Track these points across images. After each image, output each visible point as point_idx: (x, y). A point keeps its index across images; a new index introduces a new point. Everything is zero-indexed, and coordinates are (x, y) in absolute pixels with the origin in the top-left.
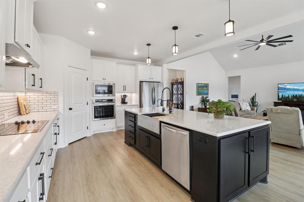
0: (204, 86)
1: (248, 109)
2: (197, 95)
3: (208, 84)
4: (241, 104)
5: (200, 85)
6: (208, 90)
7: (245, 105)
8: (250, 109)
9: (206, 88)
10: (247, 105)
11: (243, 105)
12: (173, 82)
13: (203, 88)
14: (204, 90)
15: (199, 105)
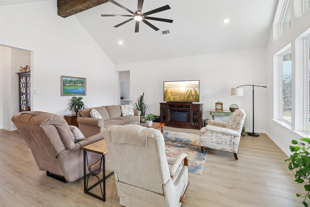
0: (77, 81)
1: (130, 113)
2: (62, 95)
3: (85, 79)
4: (122, 108)
5: (68, 79)
6: (85, 87)
7: (127, 109)
8: (133, 114)
9: (80, 85)
10: (129, 108)
11: (125, 109)
12: (21, 72)
13: (75, 84)
14: (78, 88)
15: (66, 111)
